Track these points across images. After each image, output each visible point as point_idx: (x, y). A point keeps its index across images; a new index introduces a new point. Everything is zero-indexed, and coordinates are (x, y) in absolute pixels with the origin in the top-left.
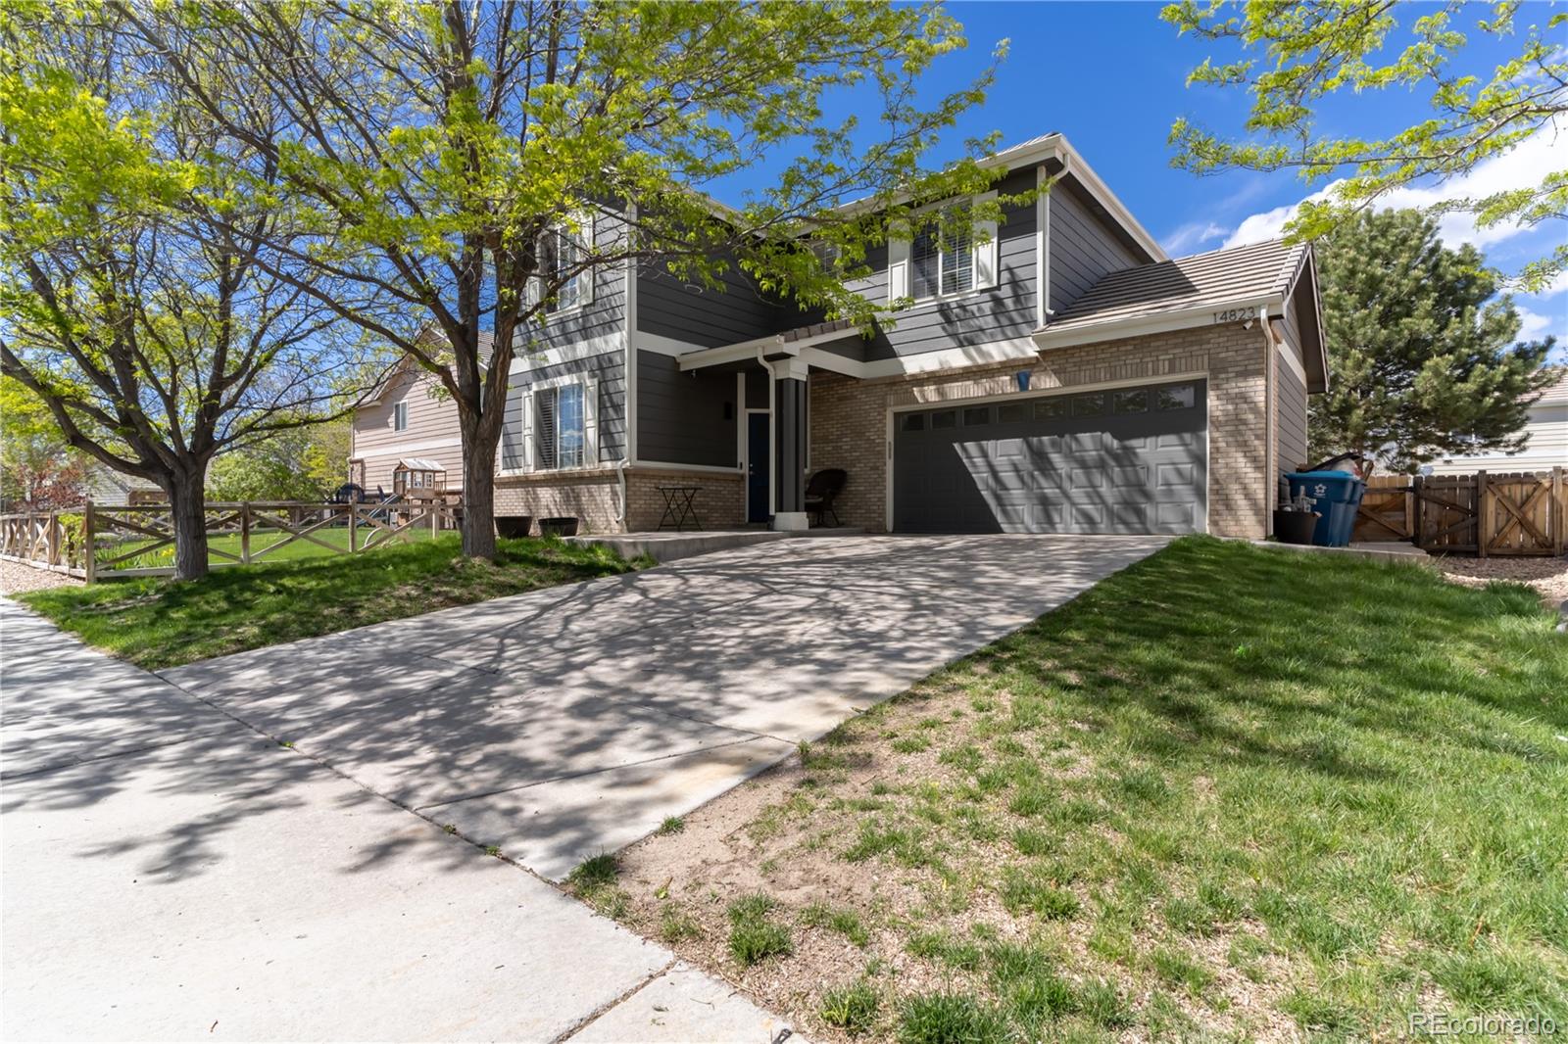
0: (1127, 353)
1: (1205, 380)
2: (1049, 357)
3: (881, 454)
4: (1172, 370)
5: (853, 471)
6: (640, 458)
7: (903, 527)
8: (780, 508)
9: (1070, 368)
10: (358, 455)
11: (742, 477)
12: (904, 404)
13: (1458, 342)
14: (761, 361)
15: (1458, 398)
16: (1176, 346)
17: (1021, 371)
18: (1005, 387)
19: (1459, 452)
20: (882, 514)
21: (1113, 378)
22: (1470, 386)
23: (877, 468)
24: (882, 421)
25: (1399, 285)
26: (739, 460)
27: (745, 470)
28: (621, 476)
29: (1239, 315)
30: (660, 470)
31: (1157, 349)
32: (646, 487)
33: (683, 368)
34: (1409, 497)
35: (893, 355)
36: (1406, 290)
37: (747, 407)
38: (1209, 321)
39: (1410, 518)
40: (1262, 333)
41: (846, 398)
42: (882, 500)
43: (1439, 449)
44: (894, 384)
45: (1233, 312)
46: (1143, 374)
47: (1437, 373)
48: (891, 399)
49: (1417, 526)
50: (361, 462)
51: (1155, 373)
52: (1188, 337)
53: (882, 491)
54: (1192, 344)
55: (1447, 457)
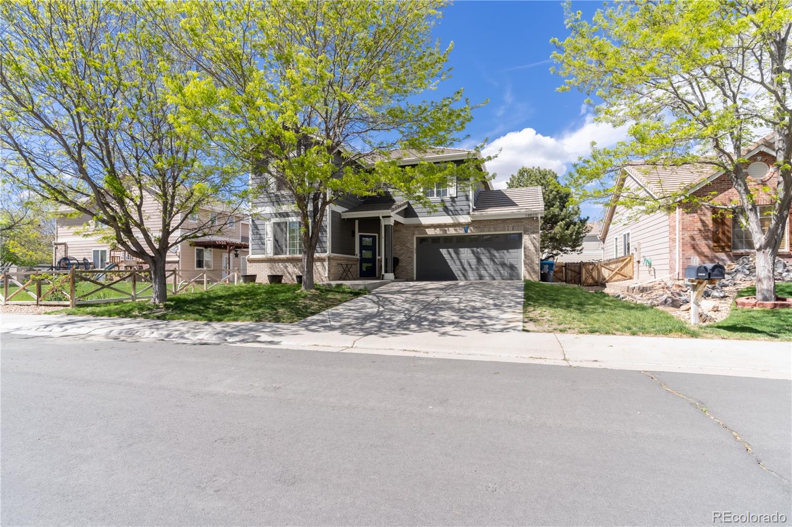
0: (500, 223)
1: (521, 233)
2: (474, 223)
3: (412, 252)
4: (513, 230)
5: (401, 258)
6: (332, 252)
7: (419, 279)
8: (386, 272)
9: (481, 226)
10: (60, 241)
11: (358, 259)
12: (420, 234)
13: (565, 216)
14: (381, 218)
15: (566, 235)
16: (514, 223)
17: (466, 226)
18: (461, 232)
19: (565, 253)
20: (413, 274)
21: (495, 231)
22: (569, 232)
23: (411, 257)
24: (413, 240)
25: (549, 196)
26: (356, 253)
27: (358, 257)
28: (327, 259)
29: (532, 216)
30: (336, 257)
31: (508, 223)
32: (334, 263)
33: (342, 218)
34: (564, 268)
35: (417, 216)
36: (551, 198)
37: (359, 232)
38: (524, 216)
39: (564, 275)
40: (538, 221)
41: (398, 231)
42: (413, 269)
43: (559, 252)
44: (418, 227)
45: (531, 214)
46: (505, 230)
47: (561, 227)
48: (416, 232)
49: (566, 278)
50: (65, 244)
51: (508, 230)
52: (517, 221)
53: (413, 265)
54: (519, 222)
55: (561, 254)
